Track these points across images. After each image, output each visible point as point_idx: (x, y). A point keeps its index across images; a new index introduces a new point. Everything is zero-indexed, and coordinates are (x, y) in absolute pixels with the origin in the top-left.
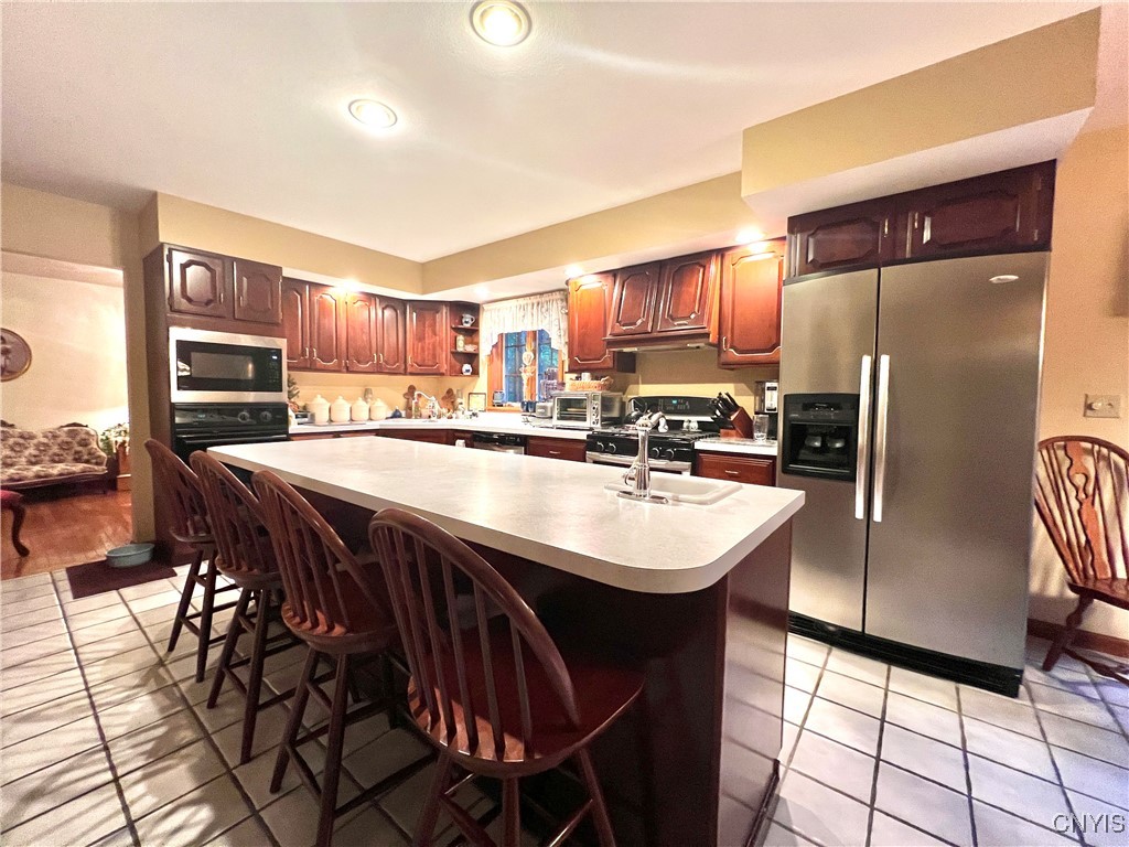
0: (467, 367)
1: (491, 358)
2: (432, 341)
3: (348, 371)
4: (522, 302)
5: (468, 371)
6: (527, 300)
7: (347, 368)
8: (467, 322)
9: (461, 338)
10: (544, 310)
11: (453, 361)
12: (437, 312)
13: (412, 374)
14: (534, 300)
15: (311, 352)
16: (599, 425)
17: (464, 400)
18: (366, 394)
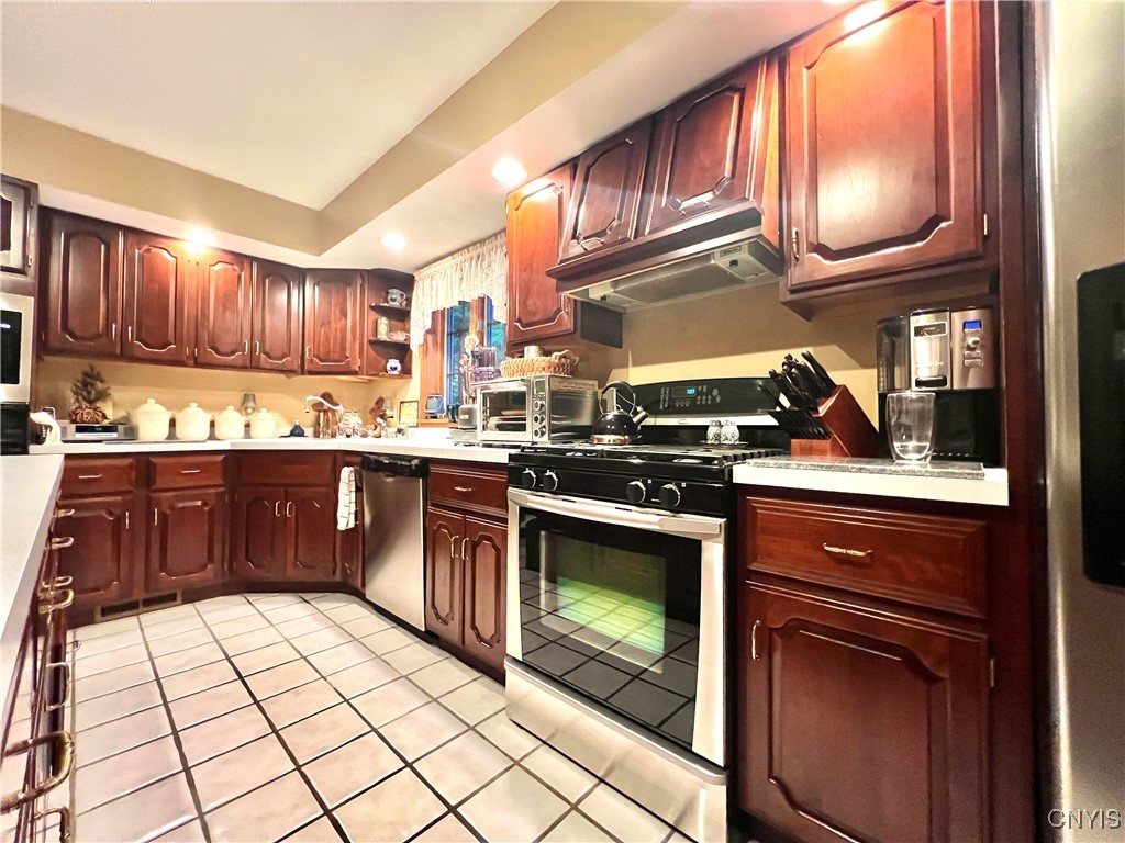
0: (394, 363)
1: (425, 347)
2: (339, 326)
3: (198, 364)
4: (458, 258)
5: (395, 369)
6: (465, 255)
7: (195, 359)
8: (393, 300)
9: (383, 323)
10: (485, 264)
11: (372, 353)
12: (349, 285)
13: (311, 373)
14: (473, 252)
15: (123, 332)
16: (546, 437)
17: (395, 413)
18: (247, 402)
